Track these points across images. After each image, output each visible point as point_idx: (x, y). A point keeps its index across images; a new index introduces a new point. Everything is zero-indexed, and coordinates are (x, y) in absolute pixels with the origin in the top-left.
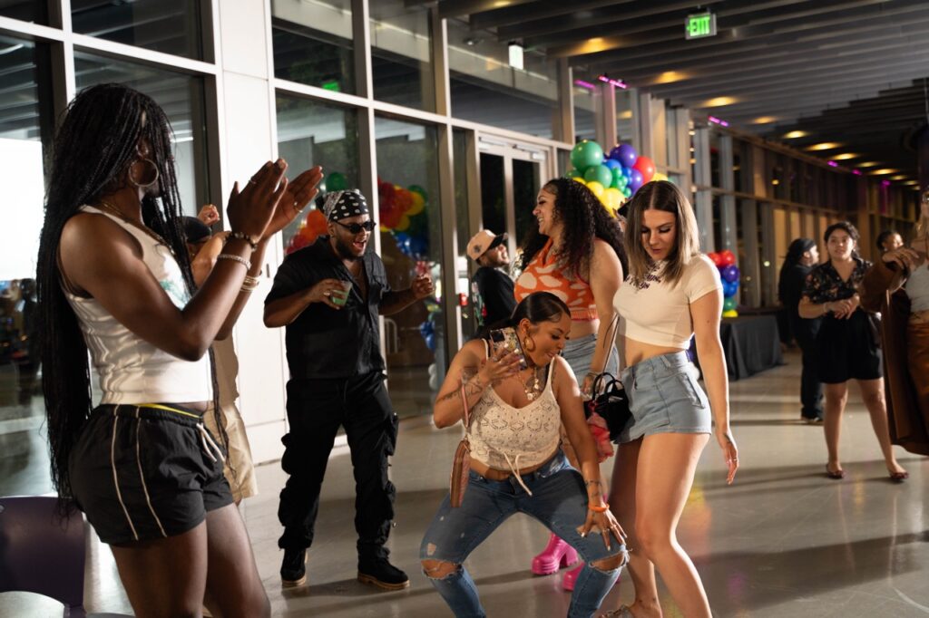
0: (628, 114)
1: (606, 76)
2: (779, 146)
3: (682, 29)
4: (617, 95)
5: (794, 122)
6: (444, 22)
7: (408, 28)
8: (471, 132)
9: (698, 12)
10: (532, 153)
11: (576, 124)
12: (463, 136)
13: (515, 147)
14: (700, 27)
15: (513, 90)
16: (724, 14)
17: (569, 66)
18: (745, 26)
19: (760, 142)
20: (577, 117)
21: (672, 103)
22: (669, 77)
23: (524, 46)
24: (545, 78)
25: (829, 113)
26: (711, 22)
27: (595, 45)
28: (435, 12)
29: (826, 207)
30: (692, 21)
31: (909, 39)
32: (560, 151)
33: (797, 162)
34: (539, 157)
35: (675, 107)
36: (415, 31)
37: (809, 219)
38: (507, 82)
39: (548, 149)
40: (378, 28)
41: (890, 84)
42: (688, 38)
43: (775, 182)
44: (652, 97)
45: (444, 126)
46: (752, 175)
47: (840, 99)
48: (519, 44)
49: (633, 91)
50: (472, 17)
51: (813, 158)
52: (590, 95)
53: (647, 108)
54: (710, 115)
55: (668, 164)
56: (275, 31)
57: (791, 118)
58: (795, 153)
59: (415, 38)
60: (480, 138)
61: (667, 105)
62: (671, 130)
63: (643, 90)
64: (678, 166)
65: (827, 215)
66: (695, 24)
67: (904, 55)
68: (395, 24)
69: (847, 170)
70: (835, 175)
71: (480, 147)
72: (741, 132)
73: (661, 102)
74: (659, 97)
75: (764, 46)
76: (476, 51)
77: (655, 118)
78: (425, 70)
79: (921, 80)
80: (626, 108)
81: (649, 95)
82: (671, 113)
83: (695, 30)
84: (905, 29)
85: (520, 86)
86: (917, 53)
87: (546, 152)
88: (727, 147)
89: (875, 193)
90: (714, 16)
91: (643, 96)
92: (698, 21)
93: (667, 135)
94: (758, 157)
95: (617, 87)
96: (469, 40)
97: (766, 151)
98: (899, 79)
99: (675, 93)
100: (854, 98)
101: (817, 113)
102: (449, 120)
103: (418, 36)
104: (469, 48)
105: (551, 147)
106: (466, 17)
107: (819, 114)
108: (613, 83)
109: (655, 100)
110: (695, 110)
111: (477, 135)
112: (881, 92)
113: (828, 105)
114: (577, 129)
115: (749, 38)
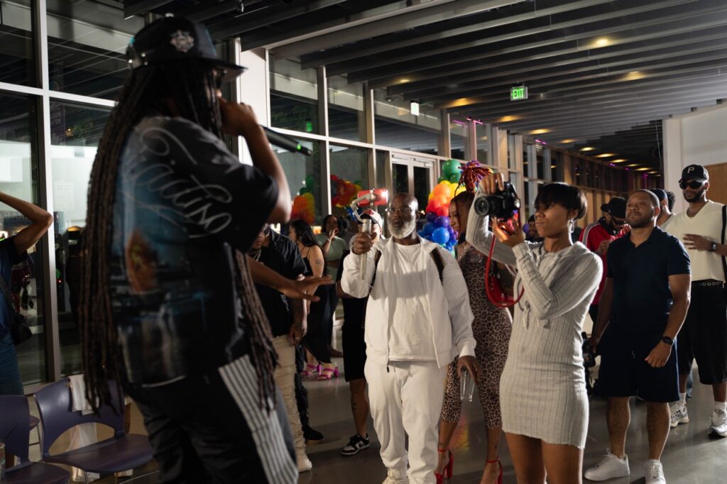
0: (485, 138)
1: (470, 118)
2: (578, 155)
3: (509, 94)
4: (477, 127)
5: (585, 142)
6: (372, 91)
7: (354, 94)
8: (387, 152)
9: (518, 85)
10: (425, 163)
11: (452, 143)
12: (383, 155)
13: (415, 160)
14: (518, 94)
15: (416, 125)
16: (532, 87)
17: (448, 113)
18: (546, 93)
19: (567, 152)
20: (452, 140)
21: (511, 132)
22: (507, 119)
23: (420, 103)
24: (436, 118)
25: (604, 138)
26: (524, 91)
27: (462, 102)
28: (367, 85)
29: (609, 189)
30: (514, 91)
31: (643, 100)
32: (442, 162)
33: (591, 164)
34: (429, 165)
35: (514, 134)
36: (357, 95)
37: (599, 197)
38: (413, 122)
39: (434, 160)
40: (335, 94)
41: (637, 123)
42: (512, 100)
43: (578, 174)
44: (499, 129)
45: (371, 149)
46: (563, 170)
47: (611, 131)
48: (417, 102)
49: (488, 125)
50: (388, 88)
51: (600, 161)
52: (463, 127)
53: (496, 136)
54: (535, 139)
55: (509, 167)
56: (272, 97)
57: (583, 140)
58: (589, 159)
59: (357, 98)
60: (393, 156)
61: (508, 132)
62: (511, 147)
63: (494, 125)
64: (515, 169)
65: (610, 194)
66: (516, 92)
67: (641, 108)
68: (346, 91)
69: (621, 168)
70: (615, 170)
71: (392, 161)
72: (556, 147)
73: (505, 131)
74: (503, 129)
75: (559, 103)
76: (394, 105)
77: (501, 140)
78: (361, 116)
79: (654, 121)
80: (484, 135)
81: (497, 128)
82: (511, 137)
83: (516, 96)
84: (639, 95)
85: (419, 123)
86: (649, 107)
87: (433, 162)
88: (548, 156)
89: (639, 181)
90: (527, 88)
91: (494, 129)
92: (517, 90)
93: (508, 149)
94: (567, 160)
95: (477, 123)
96: (389, 99)
97: (572, 157)
98: (641, 121)
99: (513, 127)
100: (618, 130)
101: (597, 138)
102: (374, 146)
103: (359, 97)
104: (390, 103)
105: (437, 160)
106: (385, 88)
107: (599, 138)
108: (475, 121)
109: (500, 130)
110: (526, 135)
111: (391, 154)
112: (633, 127)
113: (603, 134)
114: (452, 146)
115: (549, 99)
